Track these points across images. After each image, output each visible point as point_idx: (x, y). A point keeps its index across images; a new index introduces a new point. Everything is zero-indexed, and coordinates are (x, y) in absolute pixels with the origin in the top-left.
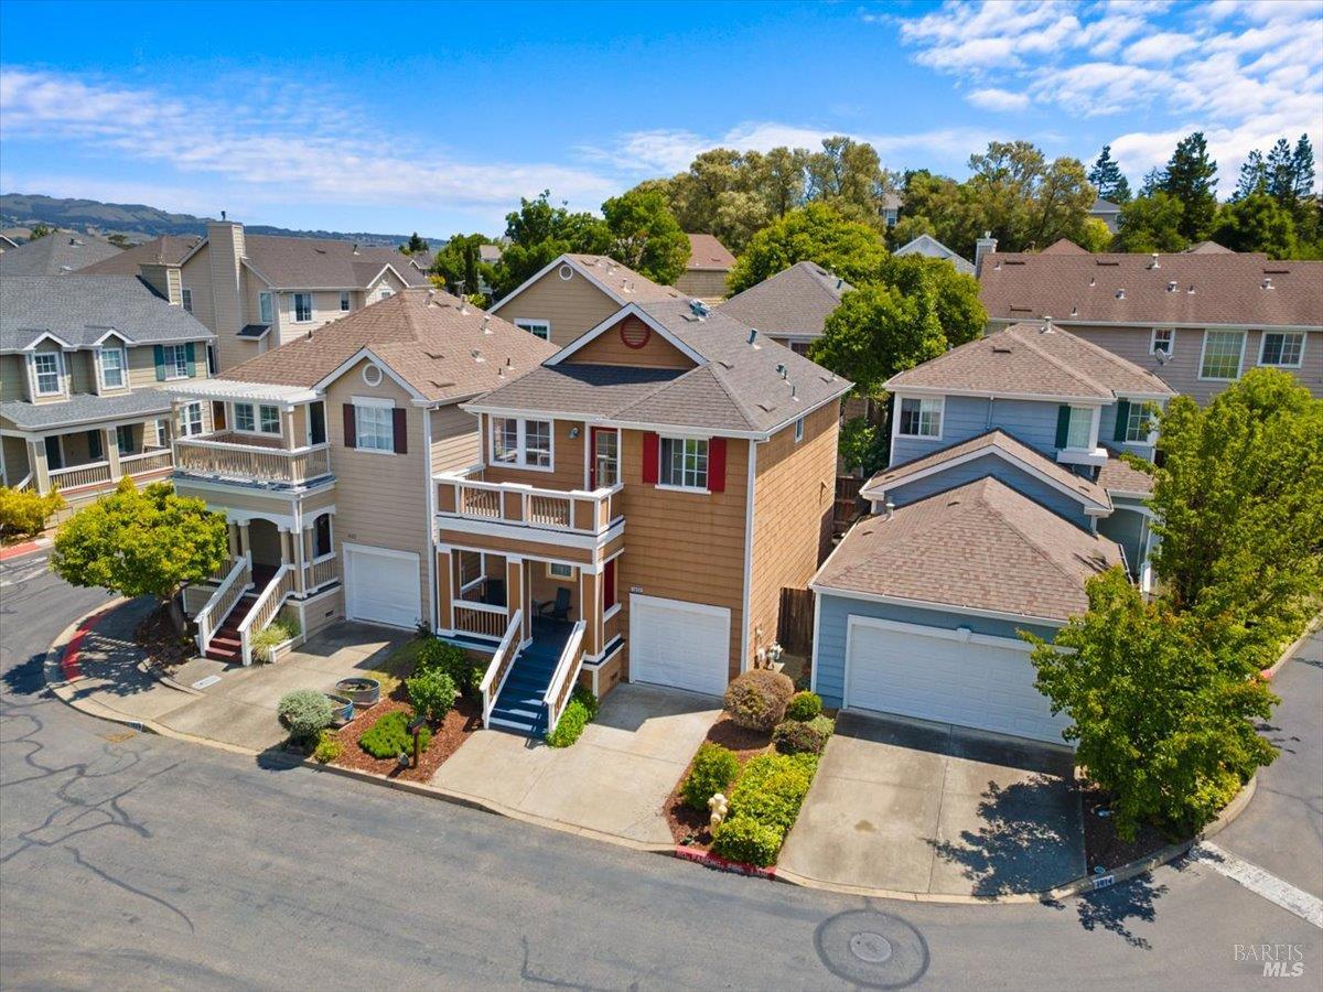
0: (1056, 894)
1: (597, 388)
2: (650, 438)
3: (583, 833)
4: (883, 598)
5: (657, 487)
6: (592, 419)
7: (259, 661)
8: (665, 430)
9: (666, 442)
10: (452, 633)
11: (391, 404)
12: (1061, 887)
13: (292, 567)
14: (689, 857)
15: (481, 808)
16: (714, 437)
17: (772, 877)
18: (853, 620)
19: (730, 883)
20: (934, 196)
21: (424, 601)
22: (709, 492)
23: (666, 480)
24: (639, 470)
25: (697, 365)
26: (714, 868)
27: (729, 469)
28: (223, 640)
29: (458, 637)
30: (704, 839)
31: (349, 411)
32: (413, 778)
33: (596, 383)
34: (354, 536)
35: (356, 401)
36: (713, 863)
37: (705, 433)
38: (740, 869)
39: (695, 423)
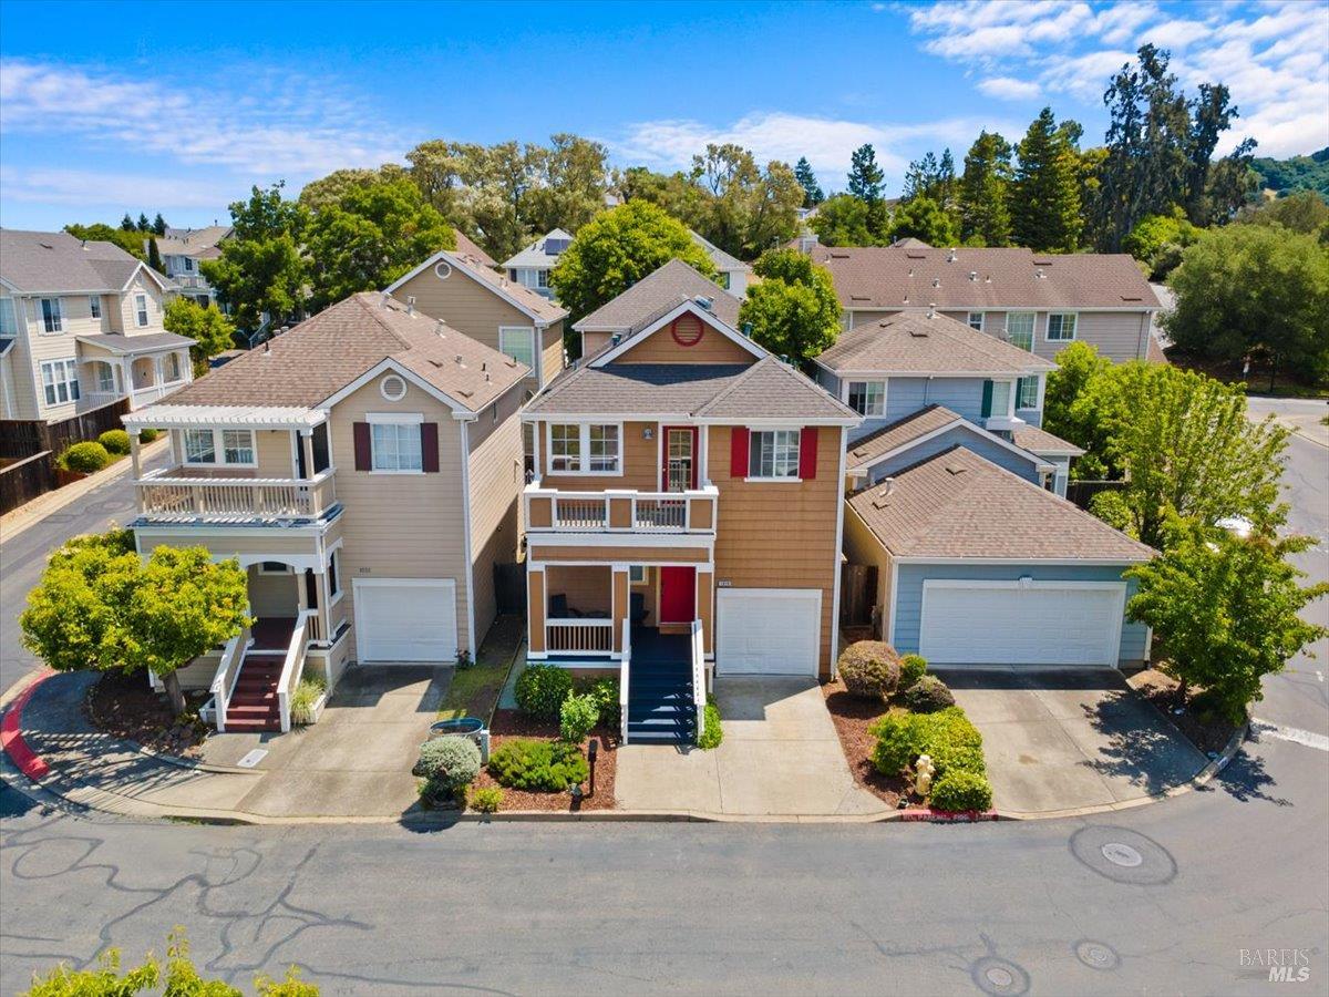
0: (1200, 781)
1: (661, 388)
2: (739, 434)
3: (802, 820)
4: (961, 560)
5: (746, 480)
6: (666, 418)
7: (299, 725)
8: (754, 423)
9: (757, 435)
10: (545, 655)
11: (419, 419)
12: (1200, 774)
13: (313, 613)
14: (916, 818)
15: (689, 819)
16: (806, 427)
17: (996, 818)
18: (927, 584)
19: (961, 833)
20: (663, 193)
21: (461, 630)
22: (801, 480)
23: (756, 473)
24: (727, 466)
25: (758, 359)
26: (942, 822)
27: (820, 456)
28: (240, 709)
29: (551, 658)
30: (916, 799)
31: (362, 432)
32: (596, 807)
33: (659, 382)
34: (368, 570)
35: (371, 419)
36: (939, 817)
37: (797, 424)
38: (965, 817)
39: (789, 414)
